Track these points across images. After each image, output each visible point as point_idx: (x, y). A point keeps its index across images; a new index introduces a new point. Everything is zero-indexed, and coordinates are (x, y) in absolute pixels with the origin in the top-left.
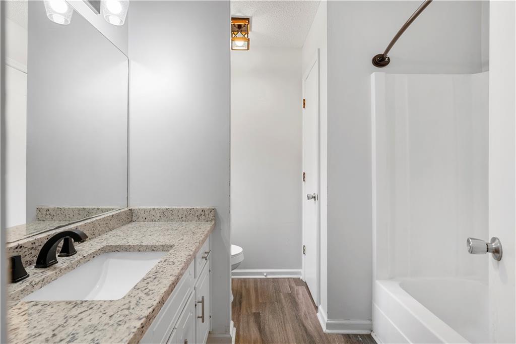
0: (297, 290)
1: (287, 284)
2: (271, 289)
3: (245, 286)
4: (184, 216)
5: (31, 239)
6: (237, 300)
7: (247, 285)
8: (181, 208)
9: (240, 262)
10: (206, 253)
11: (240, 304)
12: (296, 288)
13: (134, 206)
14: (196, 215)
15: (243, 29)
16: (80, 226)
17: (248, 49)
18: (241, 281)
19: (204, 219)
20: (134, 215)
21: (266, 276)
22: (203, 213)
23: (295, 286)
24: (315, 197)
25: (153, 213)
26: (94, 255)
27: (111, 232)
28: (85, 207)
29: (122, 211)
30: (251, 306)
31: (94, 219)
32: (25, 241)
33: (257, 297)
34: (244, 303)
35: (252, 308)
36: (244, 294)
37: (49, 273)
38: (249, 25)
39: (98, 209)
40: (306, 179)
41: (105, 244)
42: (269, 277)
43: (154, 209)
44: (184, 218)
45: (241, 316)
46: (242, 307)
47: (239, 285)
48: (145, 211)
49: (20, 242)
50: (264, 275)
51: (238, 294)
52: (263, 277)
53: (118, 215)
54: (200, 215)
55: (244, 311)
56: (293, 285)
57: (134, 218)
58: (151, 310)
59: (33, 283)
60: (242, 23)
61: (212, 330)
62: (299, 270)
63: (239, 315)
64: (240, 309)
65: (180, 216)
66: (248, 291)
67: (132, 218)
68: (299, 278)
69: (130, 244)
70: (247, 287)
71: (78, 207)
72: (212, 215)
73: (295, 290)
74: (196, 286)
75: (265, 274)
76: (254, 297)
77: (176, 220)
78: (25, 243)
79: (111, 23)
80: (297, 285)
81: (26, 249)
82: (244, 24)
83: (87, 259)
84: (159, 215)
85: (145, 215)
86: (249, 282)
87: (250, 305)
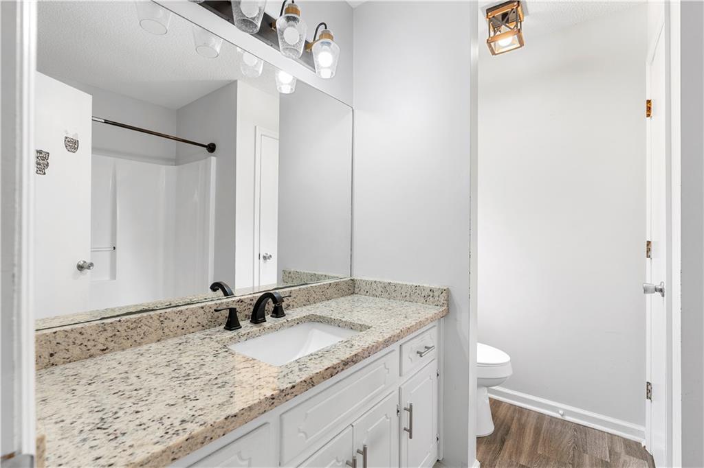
0: (625, 461)
1: (605, 444)
2: (567, 439)
3: (519, 420)
4: (408, 295)
5: (250, 296)
6: (499, 435)
7: (524, 418)
8: (404, 283)
9: (506, 377)
10: (426, 347)
11: (503, 442)
12: (624, 457)
13: (358, 276)
14: (423, 295)
15: (511, 16)
16: (294, 290)
17: (522, 44)
18: (515, 409)
19: (433, 303)
20: (356, 286)
21: (562, 415)
22: (431, 294)
23: (623, 453)
24: (661, 290)
25: (374, 286)
26: (299, 322)
27: (327, 302)
28: (316, 273)
29: (342, 280)
30: (521, 453)
31: (309, 286)
32: (246, 297)
33: (535, 443)
34: (509, 443)
35: (520, 456)
36: (514, 428)
37: (255, 328)
38: (519, 8)
39: (326, 276)
40: (652, 253)
41: (311, 313)
42: (568, 418)
43: (375, 282)
44: (408, 298)
45: (498, 461)
46: (505, 447)
47: (509, 414)
48: (366, 283)
49: (242, 298)
50: (558, 412)
51: (503, 427)
52: (558, 416)
53: (337, 284)
54: (428, 296)
55: (506, 456)
56: (620, 449)
57: (357, 290)
58: (290, 385)
59: (240, 334)
60: (507, 9)
61: (443, 459)
62: (642, 428)
63: (496, 458)
64: (501, 449)
65: (404, 294)
66: (522, 428)
67: (354, 289)
68: (640, 444)
69: (333, 317)
70: (523, 422)
71: (310, 272)
72: (443, 298)
73: (621, 460)
74: (402, 387)
75: (561, 412)
76: (531, 440)
77: (399, 298)
78: (245, 299)
79: (324, 77)
80: (628, 453)
81: (246, 304)
82: (510, 10)
83: (291, 324)
84: (380, 289)
85: (367, 288)
86: (528, 415)
87: (518, 451)
